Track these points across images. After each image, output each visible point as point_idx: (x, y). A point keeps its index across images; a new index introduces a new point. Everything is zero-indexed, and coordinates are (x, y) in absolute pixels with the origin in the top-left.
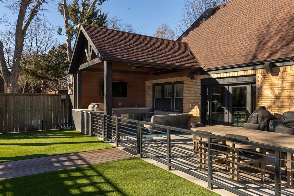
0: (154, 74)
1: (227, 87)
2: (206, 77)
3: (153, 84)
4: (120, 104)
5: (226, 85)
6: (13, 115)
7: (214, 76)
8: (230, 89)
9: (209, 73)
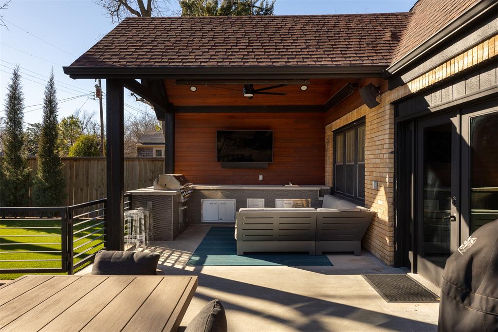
1: (455, 121)
2: (401, 93)
3: (333, 132)
4: (261, 178)
6: (96, 190)
7: (415, 86)
9: (404, 77)
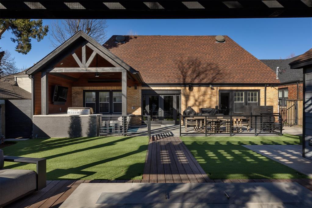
0: (89, 82)
1: (161, 96)
2: (147, 88)
3: (83, 90)
4: (60, 109)
5: (160, 94)
7: (153, 88)
8: (163, 97)
9: (149, 86)
